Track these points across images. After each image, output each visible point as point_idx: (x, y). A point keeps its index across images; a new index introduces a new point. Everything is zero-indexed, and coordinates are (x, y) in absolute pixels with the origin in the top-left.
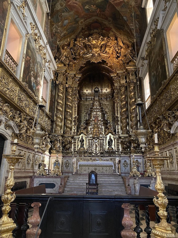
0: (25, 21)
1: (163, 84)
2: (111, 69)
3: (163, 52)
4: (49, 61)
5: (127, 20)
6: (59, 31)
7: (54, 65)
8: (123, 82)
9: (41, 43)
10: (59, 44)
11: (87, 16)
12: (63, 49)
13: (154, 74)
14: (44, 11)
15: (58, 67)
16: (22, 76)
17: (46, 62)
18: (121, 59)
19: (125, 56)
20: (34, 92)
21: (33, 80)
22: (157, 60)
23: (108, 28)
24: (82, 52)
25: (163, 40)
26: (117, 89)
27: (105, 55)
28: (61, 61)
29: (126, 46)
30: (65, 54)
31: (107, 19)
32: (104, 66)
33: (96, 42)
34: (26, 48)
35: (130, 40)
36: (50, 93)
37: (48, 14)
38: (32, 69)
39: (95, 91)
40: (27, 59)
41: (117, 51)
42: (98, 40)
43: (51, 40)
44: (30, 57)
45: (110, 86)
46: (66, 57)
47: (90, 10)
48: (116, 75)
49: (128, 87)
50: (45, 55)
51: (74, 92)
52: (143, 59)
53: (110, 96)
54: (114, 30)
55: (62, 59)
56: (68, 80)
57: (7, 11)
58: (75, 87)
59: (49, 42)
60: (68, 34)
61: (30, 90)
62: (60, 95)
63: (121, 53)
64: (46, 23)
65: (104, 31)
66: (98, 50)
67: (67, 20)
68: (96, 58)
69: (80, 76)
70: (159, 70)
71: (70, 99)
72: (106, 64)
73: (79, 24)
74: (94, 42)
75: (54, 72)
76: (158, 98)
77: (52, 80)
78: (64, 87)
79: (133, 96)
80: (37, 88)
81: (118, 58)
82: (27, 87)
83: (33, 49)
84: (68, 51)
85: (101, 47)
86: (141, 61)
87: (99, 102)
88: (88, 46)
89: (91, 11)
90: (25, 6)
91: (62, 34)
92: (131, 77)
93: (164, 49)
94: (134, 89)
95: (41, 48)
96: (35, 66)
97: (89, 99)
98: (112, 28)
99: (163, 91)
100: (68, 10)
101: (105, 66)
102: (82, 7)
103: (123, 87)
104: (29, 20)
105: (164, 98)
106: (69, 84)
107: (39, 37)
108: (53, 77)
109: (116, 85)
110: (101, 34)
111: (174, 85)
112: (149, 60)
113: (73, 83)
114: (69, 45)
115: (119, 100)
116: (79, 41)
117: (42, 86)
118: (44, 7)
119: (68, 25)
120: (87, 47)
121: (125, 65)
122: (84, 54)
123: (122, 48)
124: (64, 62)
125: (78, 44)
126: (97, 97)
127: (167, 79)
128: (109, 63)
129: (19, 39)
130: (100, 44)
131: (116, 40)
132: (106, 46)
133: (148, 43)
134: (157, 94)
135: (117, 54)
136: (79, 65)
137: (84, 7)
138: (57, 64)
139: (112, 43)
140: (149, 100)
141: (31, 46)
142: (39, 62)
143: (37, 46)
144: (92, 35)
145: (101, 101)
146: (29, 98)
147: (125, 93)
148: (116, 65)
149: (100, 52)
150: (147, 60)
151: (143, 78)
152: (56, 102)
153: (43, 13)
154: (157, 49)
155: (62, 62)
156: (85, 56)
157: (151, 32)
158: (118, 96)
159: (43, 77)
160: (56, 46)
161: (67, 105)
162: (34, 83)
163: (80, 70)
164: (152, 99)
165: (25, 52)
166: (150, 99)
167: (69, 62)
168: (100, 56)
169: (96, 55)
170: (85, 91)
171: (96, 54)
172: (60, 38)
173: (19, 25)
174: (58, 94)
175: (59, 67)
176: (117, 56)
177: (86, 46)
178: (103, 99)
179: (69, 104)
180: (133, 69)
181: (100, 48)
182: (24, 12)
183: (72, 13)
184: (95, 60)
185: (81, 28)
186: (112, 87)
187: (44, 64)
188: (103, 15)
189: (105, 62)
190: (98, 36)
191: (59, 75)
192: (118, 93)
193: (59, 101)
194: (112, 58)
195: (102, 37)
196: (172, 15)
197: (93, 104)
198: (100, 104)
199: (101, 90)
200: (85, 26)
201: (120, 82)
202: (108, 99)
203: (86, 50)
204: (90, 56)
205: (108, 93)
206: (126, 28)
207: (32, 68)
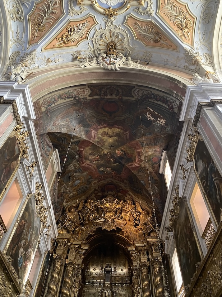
0: (31, 180)
1: (197, 267)
2: (129, 239)
3: (190, 224)
4: (49, 226)
5: (145, 184)
6: (68, 191)
7: (54, 232)
8: (144, 259)
9: (44, 203)
10: (66, 205)
11: (101, 177)
12: (70, 211)
13: (184, 251)
14: (55, 170)
15: (59, 234)
16: (7, 247)
17: (45, 227)
18: (140, 227)
19: (145, 224)
20: (18, 271)
21: (21, 253)
22: (185, 232)
23: (124, 190)
24: (93, 217)
25: (188, 210)
26: (136, 270)
27: (120, 221)
28: (65, 226)
29: (145, 212)
30: (70, 218)
31: (123, 181)
32: (119, 235)
33: (109, 205)
34: (23, 210)
35: (149, 205)
36: (41, 272)
37: (58, 173)
38: (24, 236)
39: (106, 271)
40: (21, 223)
41: (135, 217)
42: (112, 203)
43: (57, 200)
44: (26, 221)
45: (127, 265)
46: (72, 222)
47: (104, 172)
48: (134, 249)
49: (151, 267)
50: (46, 218)
51: (75, 271)
52: (168, 229)
53: (127, 279)
54: (130, 193)
55: (66, 224)
56: (70, 253)
57: (14, 170)
58: (78, 263)
59: (54, 203)
60: (78, 194)
61: (13, 268)
62: (55, 275)
63: (140, 220)
64: (55, 182)
65: (120, 194)
66: (112, 215)
67: (78, 180)
68: (109, 225)
69: (86, 248)
70: (189, 247)
71: (68, 283)
72: (121, 233)
73: (92, 185)
74: (108, 205)
75: (53, 241)
76: (194, 289)
77: (47, 252)
78: (63, 263)
79: (159, 283)
80: (25, 264)
81: (137, 227)
82: (11, 263)
83: (33, 210)
84: (75, 214)
85: (116, 211)
86: (165, 232)
87: (111, 290)
88: (100, 209)
89: (106, 173)
90: (35, 166)
91: (71, 195)
92: (155, 254)
93: (190, 221)
94: (159, 271)
95: (42, 210)
96: (29, 233)
97: (97, 283)
98: (128, 191)
99: (198, 279)
100: (81, 170)
101: (121, 235)
102: (96, 168)
103: (145, 268)
104: (36, 179)
105: (202, 290)
106: (71, 258)
107: (43, 198)
108: (49, 248)
109: (135, 263)
110: (117, 196)
111: (212, 271)
112: (175, 231)
113: (75, 258)
114: (77, 207)
115: (141, 288)
116: (90, 203)
117: (32, 262)
118: (56, 167)
119: (79, 186)
120: (100, 211)
121: (146, 236)
122: (95, 218)
123: (140, 214)
124: (69, 229)
125: (89, 207)
126: (109, 281)
127: (202, 261)
128: (125, 232)
129: (18, 199)
130: (114, 208)
131: (134, 204)
132: (121, 211)
133: (171, 211)
134: (191, 283)
135: (135, 221)
136: (87, 232)
137: (98, 169)
138: (59, 230)
139: (129, 207)
140: (183, 292)
141: (30, 207)
142: (35, 227)
143: (38, 207)
144: (106, 197)
145: (115, 287)
146: (9, 281)
147: (148, 277)
148: (134, 235)
149: (114, 217)
150: (172, 231)
151: (170, 256)
152: (47, 288)
153: (53, 172)
154: (182, 219)
155: (65, 228)
156: (95, 222)
157: (173, 199)
158: (138, 282)
159: (37, 247)
160: (61, 208)
161: (63, 293)
162: (21, 256)
163: (87, 239)
164: (186, 290)
165: (21, 215)
166: (183, 290)
167: (75, 229)
168: (114, 222)
169: (110, 221)
170: (92, 270)
171: (109, 219)
172: (68, 199)
173: (23, 184)
174: (52, 274)
175: (61, 234)
176: (135, 223)
177: (97, 209)
178: (117, 284)
179: (65, 291)
180: (156, 242)
181: (114, 213)
182: (33, 171)
183: (85, 174)
184: (108, 227)
185: (94, 189)
186: (129, 266)
187: (42, 230)
188: (118, 177)
189: (121, 230)
190: (112, 199)
191: (59, 245)
192: (138, 276)
193: (52, 287)
194: (129, 225)
195: (117, 200)
196: (192, 184)
197: (102, 292)
198: (113, 293)
199: (115, 269)
200: (98, 187)
201: (140, 260)
202: (125, 285)
203: (97, 214)
204: (102, 222)
205: (124, 275)
206: (144, 192)
207: (25, 234)
